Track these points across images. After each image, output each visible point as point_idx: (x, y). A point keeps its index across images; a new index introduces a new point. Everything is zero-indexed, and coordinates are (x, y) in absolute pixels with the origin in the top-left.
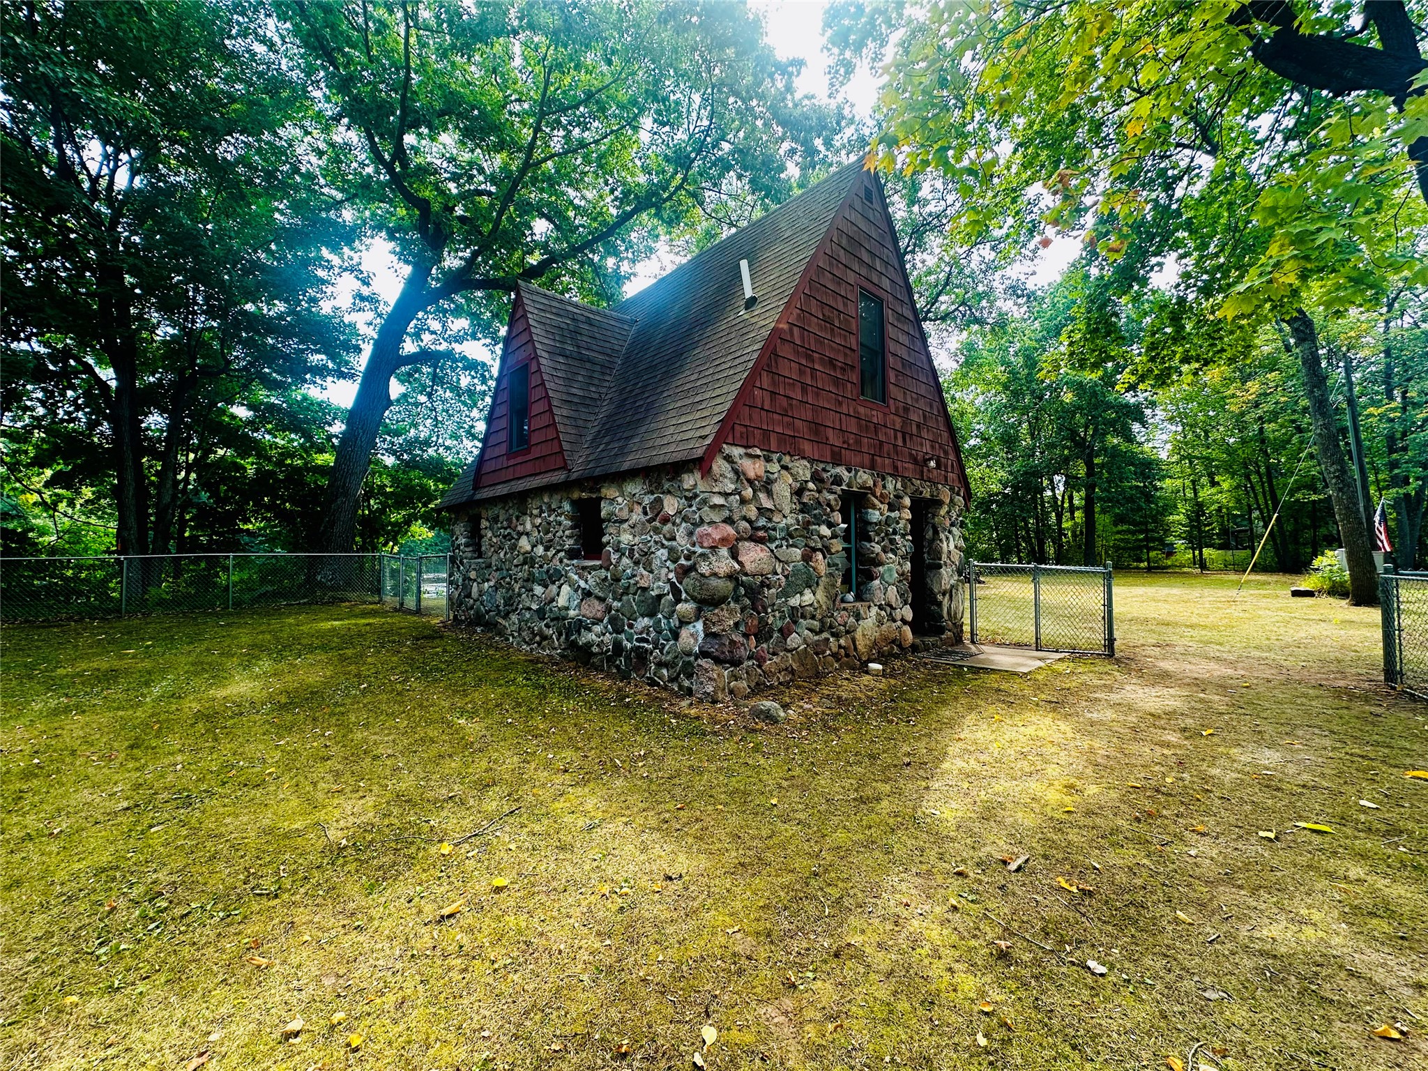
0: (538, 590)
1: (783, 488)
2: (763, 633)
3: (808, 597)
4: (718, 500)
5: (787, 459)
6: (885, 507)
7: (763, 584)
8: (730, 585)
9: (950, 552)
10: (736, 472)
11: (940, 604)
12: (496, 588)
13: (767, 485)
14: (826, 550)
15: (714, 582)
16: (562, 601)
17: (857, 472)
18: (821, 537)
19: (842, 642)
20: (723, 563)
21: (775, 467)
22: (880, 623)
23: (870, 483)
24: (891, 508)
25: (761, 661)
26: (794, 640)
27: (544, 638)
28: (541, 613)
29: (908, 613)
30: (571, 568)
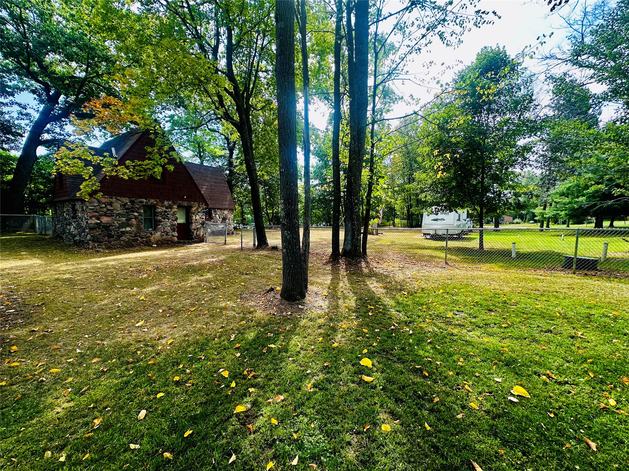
0: (68, 227)
1: (117, 205)
2: (110, 236)
3: (128, 229)
4: (93, 208)
5: (119, 198)
6: (164, 209)
7: (110, 226)
8: (96, 226)
9: (196, 220)
10: (98, 201)
11: (193, 232)
12: (61, 226)
13: (111, 204)
14: (136, 218)
15: (91, 225)
16: (72, 230)
17: (149, 200)
18: (135, 216)
19: (144, 240)
20: (94, 221)
21: (114, 200)
22: (162, 236)
23: (155, 202)
24: (167, 208)
25: (110, 242)
26: (123, 238)
27: (71, 240)
28: (69, 233)
29: (176, 234)
30: (71, 221)
